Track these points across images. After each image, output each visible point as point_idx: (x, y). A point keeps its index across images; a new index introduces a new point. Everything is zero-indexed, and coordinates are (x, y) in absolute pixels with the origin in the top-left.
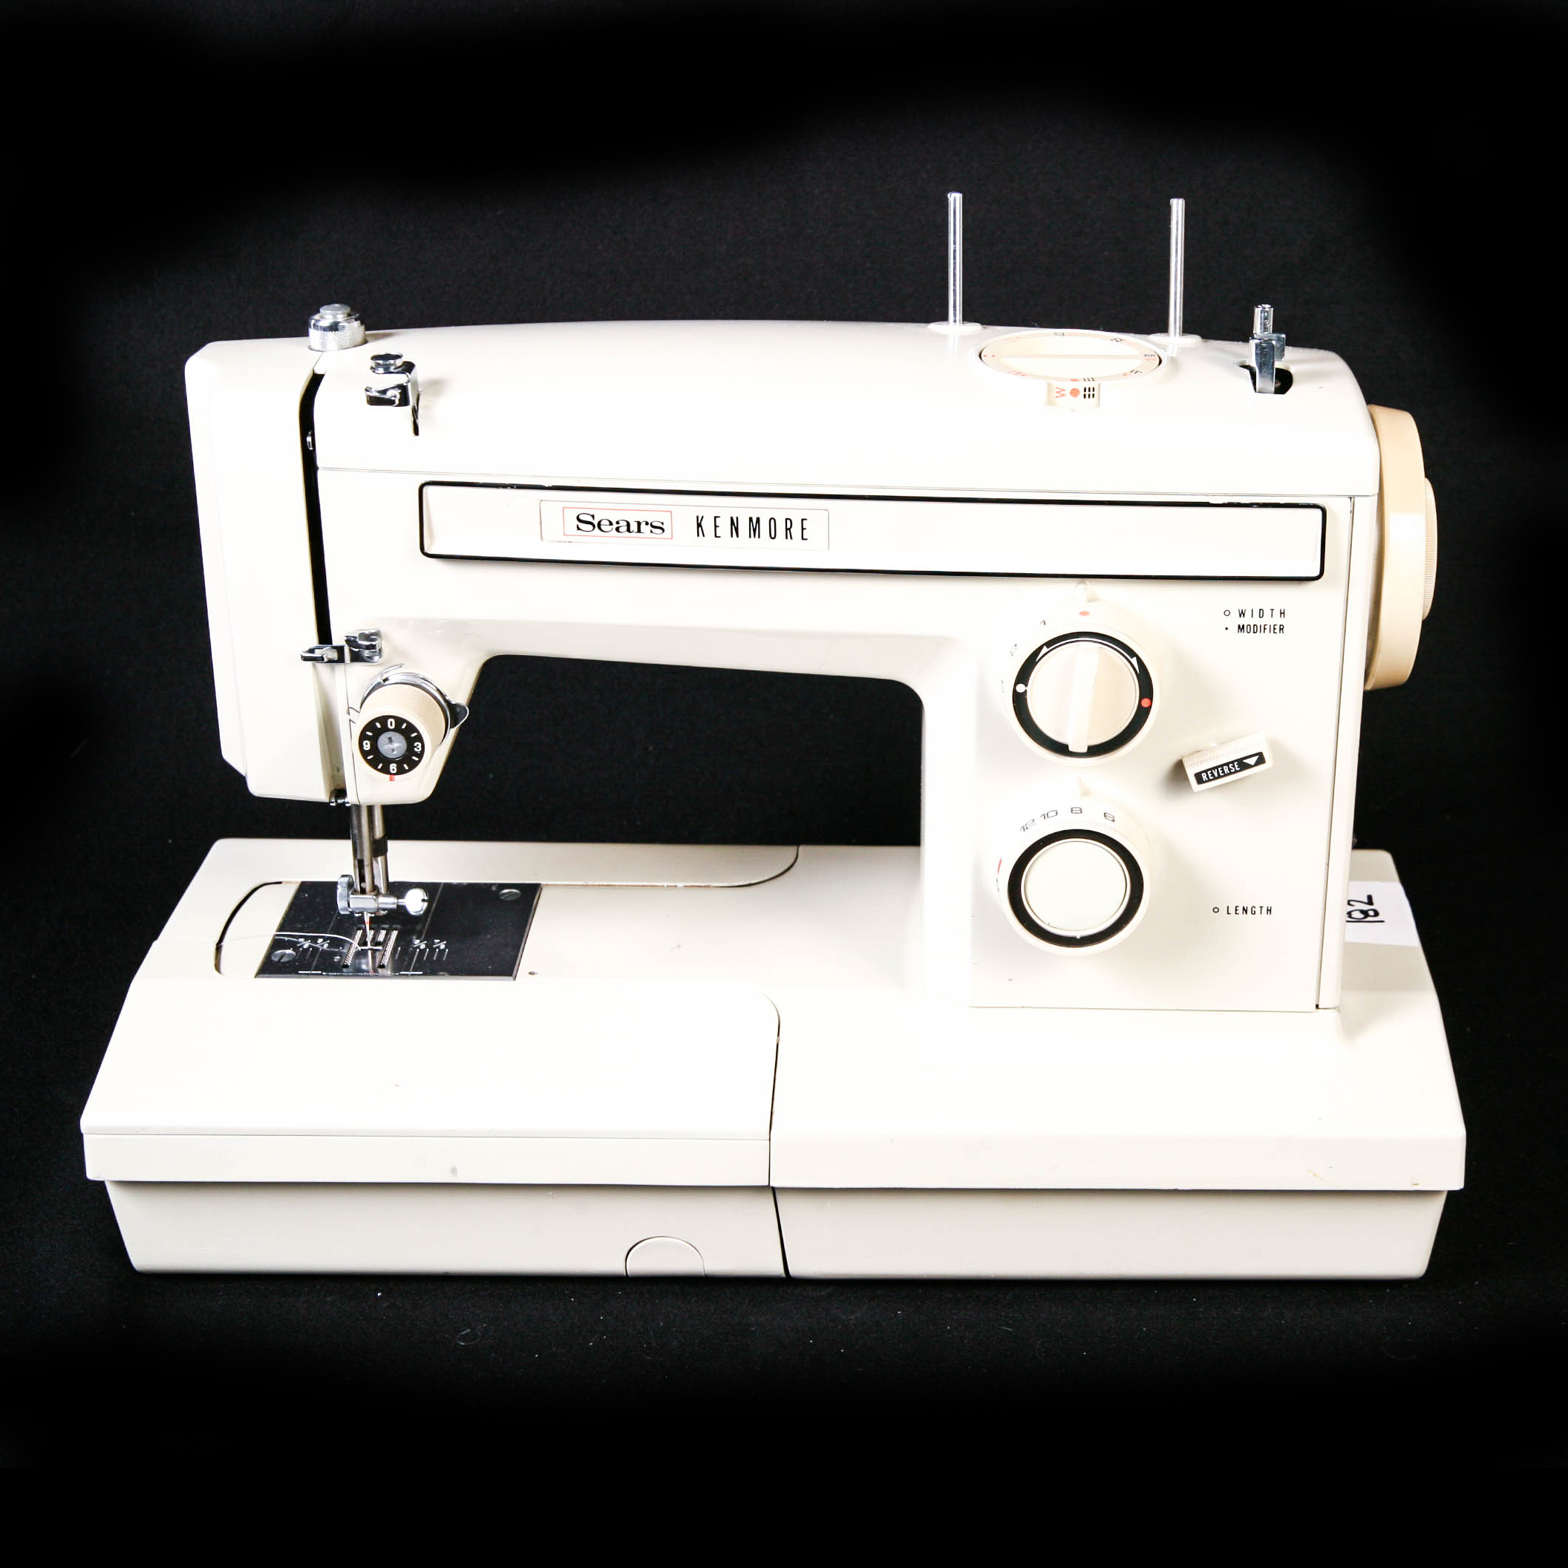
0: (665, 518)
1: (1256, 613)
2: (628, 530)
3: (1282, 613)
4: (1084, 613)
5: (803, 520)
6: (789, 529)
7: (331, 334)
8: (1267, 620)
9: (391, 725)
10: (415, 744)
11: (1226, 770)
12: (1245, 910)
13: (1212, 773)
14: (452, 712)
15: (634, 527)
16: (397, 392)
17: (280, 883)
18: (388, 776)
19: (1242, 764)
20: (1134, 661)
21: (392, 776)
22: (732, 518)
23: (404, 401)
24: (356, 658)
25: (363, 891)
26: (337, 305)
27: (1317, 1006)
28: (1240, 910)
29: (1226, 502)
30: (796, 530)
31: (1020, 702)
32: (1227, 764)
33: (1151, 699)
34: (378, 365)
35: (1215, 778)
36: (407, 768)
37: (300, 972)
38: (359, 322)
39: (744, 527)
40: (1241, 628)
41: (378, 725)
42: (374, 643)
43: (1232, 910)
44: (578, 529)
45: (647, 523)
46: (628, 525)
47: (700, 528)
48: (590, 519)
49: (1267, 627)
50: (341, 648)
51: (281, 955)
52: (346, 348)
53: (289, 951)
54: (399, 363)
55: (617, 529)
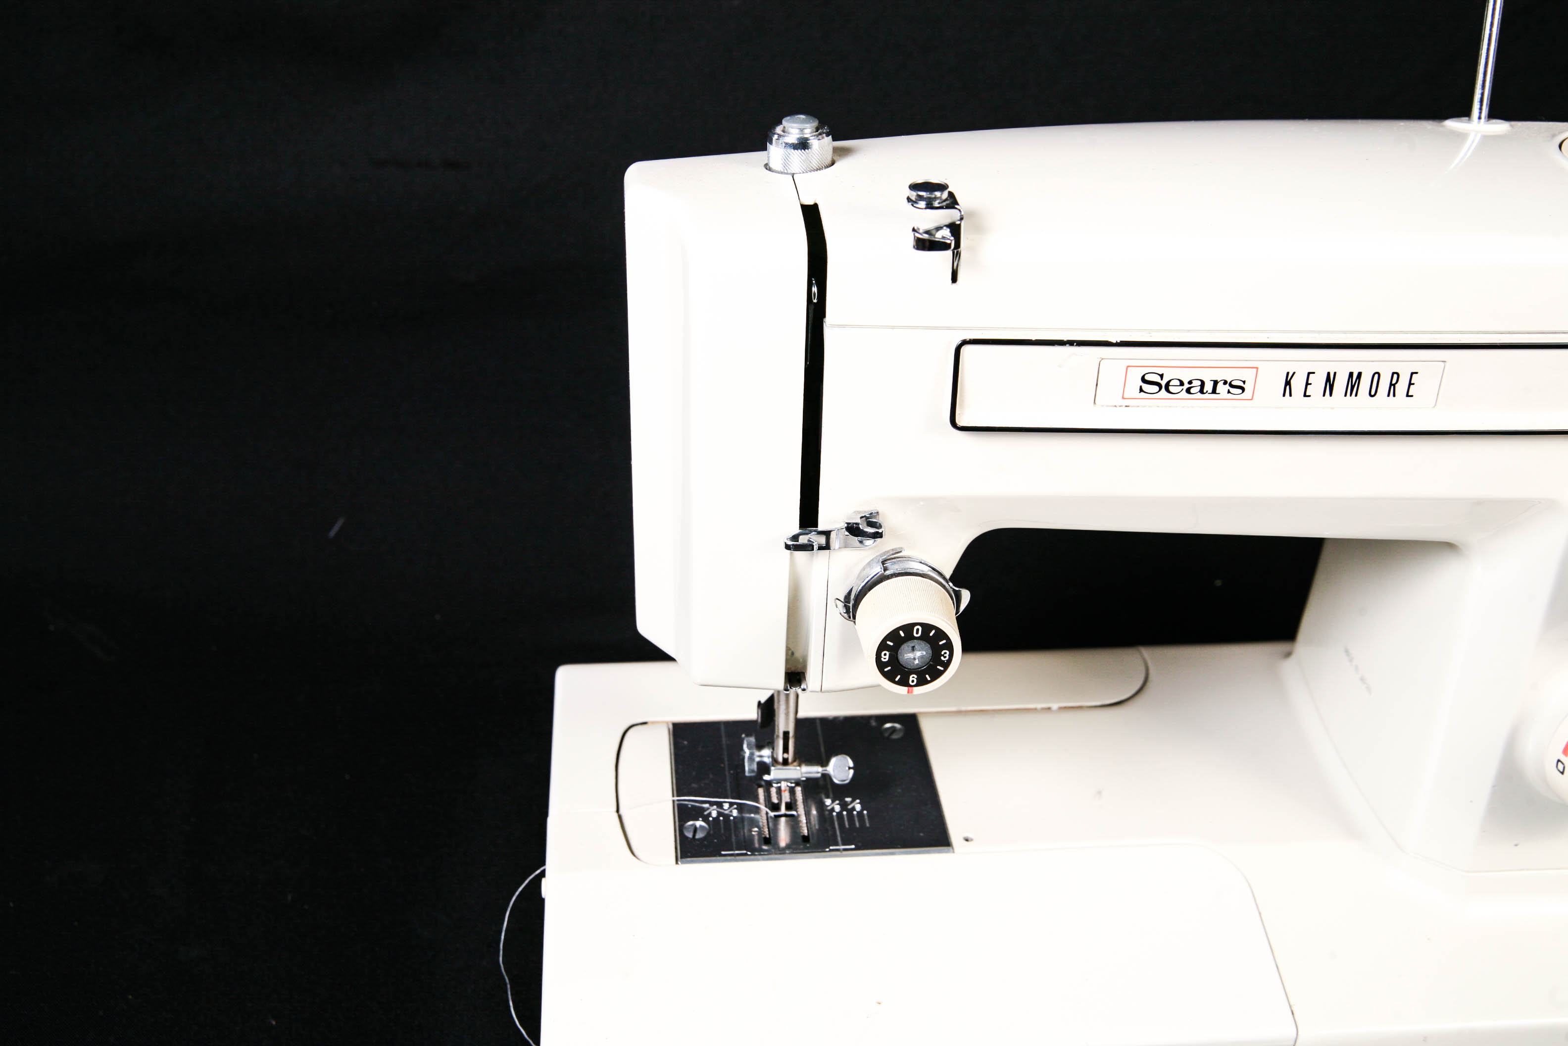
0: (1247, 375)
2: (1202, 391)
5: (1413, 374)
6: (1394, 385)
9: (917, 633)
10: (943, 653)
14: (955, 593)
15: (1209, 387)
16: (946, 234)
17: (645, 723)
18: (906, 688)
21: (910, 688)
22: (1329, 374)
24: (850, 543)
25: (785, 762)
26: (802, 117)
30: (1402, 387)
34: (920, 198)
36: (929, 679)
37: (723, 853)
38: (830, 137)
39: (1340, 384)
41: (901, 631)
42: (880, 531)
44: (1141, 390)
45: (1225, 383)
46: (1203, 384)
47: (1288, 387)
48: (1157, 379)
50: (827, 534)
51: (692, 829)
52: (817, 170)
53: (699, 823)
54: (945, 195)
55: (1188, 391)
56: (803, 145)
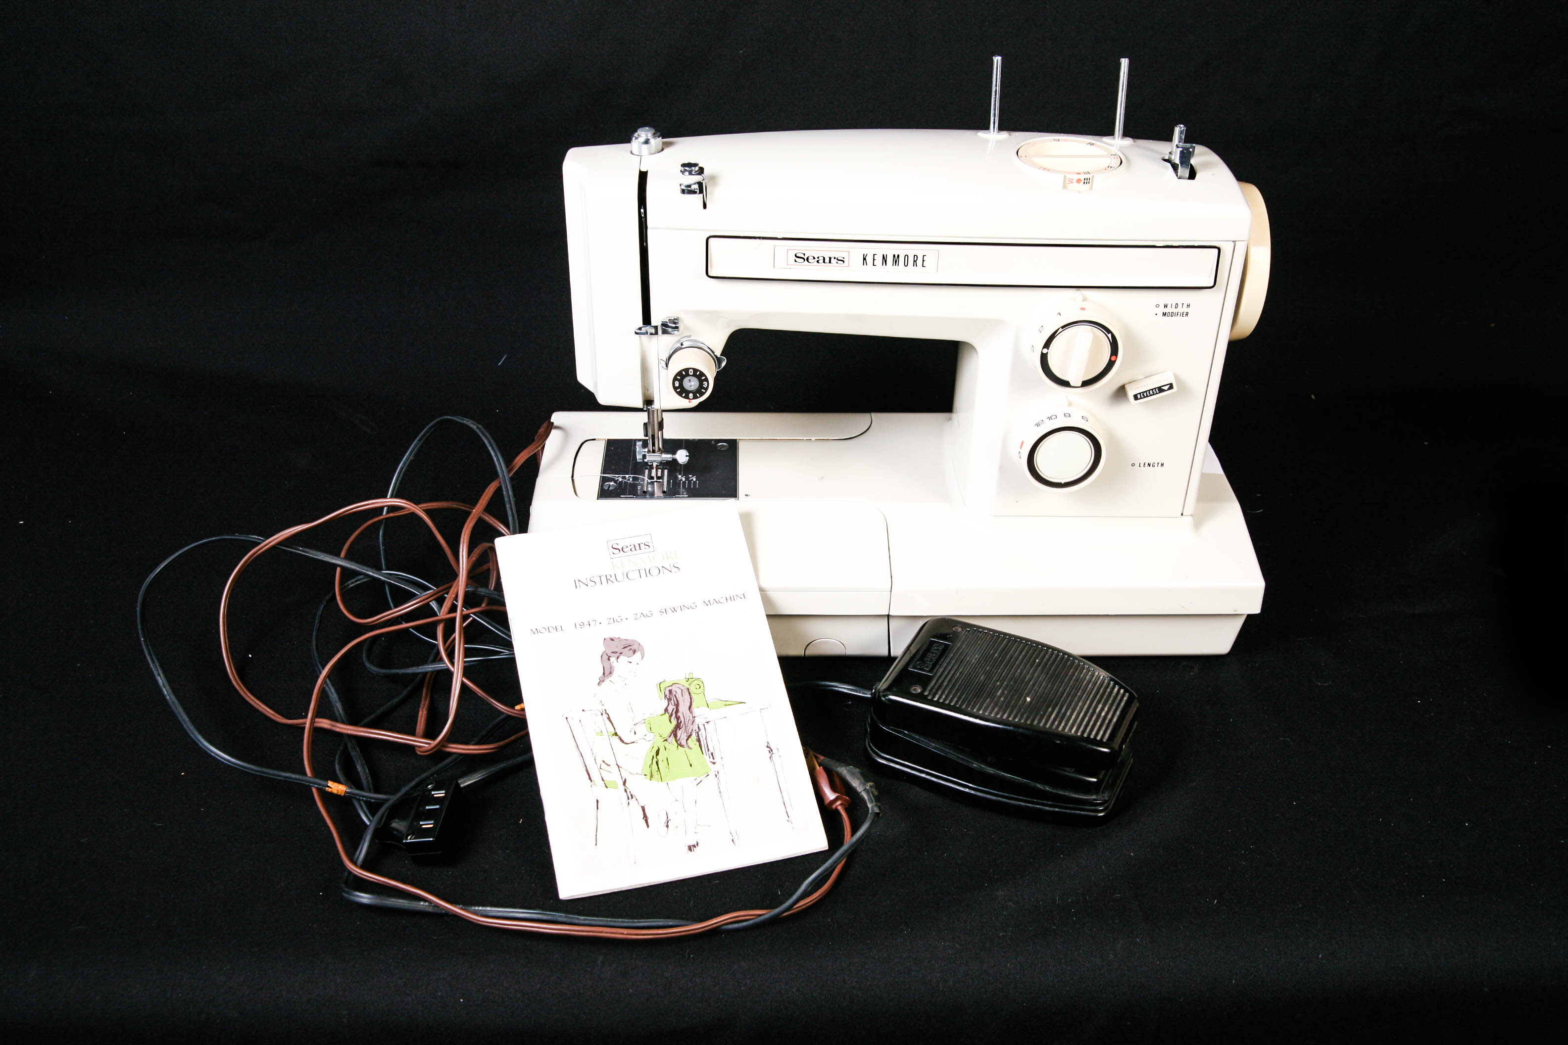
0: (845, 255)
1: (1174, 306)
2: (824, 262)
3: (1188, 306)
4: (1083, 309)
5: (924, 256)
6: (916, 261)
7: (645, 146)
8: (1180, 310)
9: (691, 373)
10: (704, 383)
11: (1151, 393)
12: (1149, 465)
13: (1143, 394)
14: (718, 361)
15: (827, 260)
16: (696, 186)
17: (594, 439)
18: (688, 400)
19: (1160, 390)
20: (1110, 336)
21: (690, 400)
22: (883, 255)
23: (701, 192)
24: (665, 332)
25: (654, 451)
26: (647, 128)
27: (1182, 514)
28: (1147, 464)
29: (1165, 245)
30: (919, 262)
31: (1044, 358)
32: (1152, 390)
33: (1117, 357)
34: (686, 170)
35: (1145, 397)
36: (698, 396)
37: (621, 496)
38: (661, 138)
39: (890, 260)
40: (1164, 314)
41: (684, 373)
42: (677, 326)
43: (1142, 465)
44: (795, 261)
45: (835, 258)
46: (824, 259)
47: (865, 262)
48: (803, 256)
49: (1179, 314)
50: (656, 328)
51: (608, 486)
52: (654, 154)
53: (612, 483)
54: (697, 168)
55: (818, 262)
56: (647, 142)
